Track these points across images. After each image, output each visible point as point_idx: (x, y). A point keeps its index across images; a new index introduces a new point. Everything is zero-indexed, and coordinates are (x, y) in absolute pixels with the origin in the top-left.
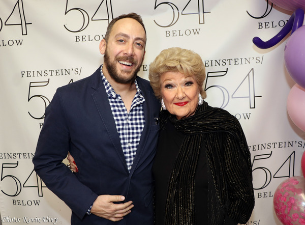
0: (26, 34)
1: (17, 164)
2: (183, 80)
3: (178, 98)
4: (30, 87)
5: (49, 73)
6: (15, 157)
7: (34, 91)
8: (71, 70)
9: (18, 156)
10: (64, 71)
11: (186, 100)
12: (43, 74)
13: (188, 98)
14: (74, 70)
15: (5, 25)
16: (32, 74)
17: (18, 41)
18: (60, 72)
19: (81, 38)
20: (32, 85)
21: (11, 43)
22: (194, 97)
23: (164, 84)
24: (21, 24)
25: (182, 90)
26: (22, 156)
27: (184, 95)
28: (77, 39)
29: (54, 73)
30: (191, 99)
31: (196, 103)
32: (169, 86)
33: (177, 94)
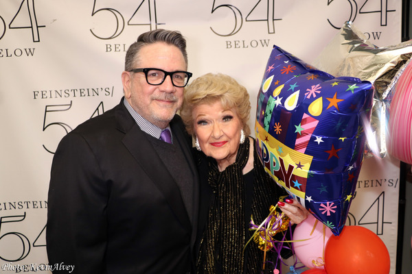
0: (39, 41)
1: (25, 216)
2: (221, 114)
3: (214, 137)
4: (46, 111)
5: (72, 94)
6: (20, 207)
7: (51, 118)
8: (100, 90)
9: (25, 206)
10: (91, 91)
11: (224, 139)
12: (63, 94)
13: (227, 136)
14: (104, 89)
15: (10, 28)
16: (48, 94)
17: (28, 51)
18: (86, 92)
19: (113, 48)
20: (48, 109)
21: (18, 53)
22: (235, 135)
23: (198, 120)
24: (32, 27)
25: (218, 126)
26: (31, 205)
27: (222, 134)
28: (108, 48)
29: (78, 93)
30: (230, 138)
31: (237, 142)
32: (203, 122)
33: (213, 132)
